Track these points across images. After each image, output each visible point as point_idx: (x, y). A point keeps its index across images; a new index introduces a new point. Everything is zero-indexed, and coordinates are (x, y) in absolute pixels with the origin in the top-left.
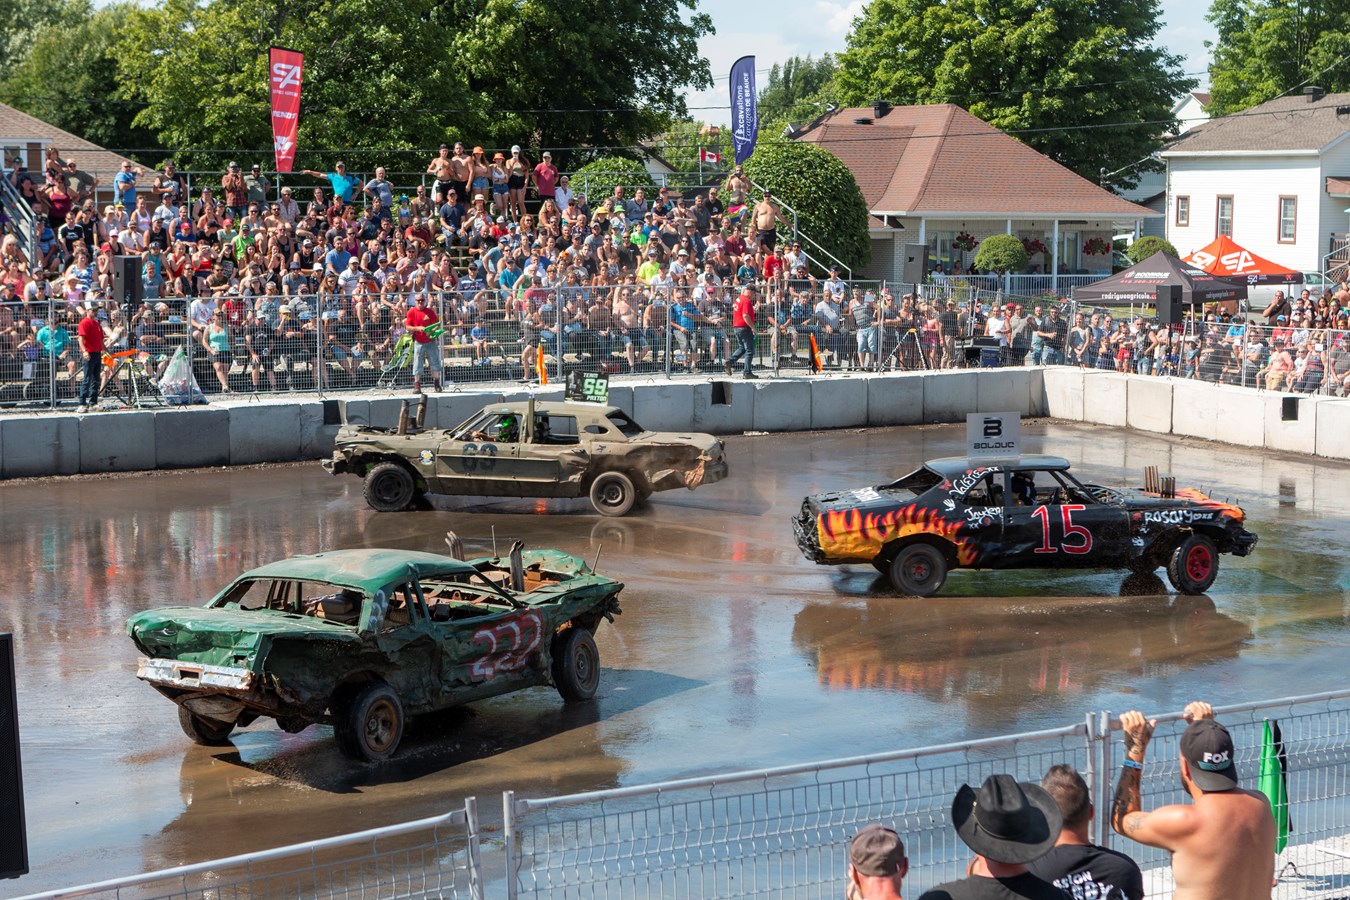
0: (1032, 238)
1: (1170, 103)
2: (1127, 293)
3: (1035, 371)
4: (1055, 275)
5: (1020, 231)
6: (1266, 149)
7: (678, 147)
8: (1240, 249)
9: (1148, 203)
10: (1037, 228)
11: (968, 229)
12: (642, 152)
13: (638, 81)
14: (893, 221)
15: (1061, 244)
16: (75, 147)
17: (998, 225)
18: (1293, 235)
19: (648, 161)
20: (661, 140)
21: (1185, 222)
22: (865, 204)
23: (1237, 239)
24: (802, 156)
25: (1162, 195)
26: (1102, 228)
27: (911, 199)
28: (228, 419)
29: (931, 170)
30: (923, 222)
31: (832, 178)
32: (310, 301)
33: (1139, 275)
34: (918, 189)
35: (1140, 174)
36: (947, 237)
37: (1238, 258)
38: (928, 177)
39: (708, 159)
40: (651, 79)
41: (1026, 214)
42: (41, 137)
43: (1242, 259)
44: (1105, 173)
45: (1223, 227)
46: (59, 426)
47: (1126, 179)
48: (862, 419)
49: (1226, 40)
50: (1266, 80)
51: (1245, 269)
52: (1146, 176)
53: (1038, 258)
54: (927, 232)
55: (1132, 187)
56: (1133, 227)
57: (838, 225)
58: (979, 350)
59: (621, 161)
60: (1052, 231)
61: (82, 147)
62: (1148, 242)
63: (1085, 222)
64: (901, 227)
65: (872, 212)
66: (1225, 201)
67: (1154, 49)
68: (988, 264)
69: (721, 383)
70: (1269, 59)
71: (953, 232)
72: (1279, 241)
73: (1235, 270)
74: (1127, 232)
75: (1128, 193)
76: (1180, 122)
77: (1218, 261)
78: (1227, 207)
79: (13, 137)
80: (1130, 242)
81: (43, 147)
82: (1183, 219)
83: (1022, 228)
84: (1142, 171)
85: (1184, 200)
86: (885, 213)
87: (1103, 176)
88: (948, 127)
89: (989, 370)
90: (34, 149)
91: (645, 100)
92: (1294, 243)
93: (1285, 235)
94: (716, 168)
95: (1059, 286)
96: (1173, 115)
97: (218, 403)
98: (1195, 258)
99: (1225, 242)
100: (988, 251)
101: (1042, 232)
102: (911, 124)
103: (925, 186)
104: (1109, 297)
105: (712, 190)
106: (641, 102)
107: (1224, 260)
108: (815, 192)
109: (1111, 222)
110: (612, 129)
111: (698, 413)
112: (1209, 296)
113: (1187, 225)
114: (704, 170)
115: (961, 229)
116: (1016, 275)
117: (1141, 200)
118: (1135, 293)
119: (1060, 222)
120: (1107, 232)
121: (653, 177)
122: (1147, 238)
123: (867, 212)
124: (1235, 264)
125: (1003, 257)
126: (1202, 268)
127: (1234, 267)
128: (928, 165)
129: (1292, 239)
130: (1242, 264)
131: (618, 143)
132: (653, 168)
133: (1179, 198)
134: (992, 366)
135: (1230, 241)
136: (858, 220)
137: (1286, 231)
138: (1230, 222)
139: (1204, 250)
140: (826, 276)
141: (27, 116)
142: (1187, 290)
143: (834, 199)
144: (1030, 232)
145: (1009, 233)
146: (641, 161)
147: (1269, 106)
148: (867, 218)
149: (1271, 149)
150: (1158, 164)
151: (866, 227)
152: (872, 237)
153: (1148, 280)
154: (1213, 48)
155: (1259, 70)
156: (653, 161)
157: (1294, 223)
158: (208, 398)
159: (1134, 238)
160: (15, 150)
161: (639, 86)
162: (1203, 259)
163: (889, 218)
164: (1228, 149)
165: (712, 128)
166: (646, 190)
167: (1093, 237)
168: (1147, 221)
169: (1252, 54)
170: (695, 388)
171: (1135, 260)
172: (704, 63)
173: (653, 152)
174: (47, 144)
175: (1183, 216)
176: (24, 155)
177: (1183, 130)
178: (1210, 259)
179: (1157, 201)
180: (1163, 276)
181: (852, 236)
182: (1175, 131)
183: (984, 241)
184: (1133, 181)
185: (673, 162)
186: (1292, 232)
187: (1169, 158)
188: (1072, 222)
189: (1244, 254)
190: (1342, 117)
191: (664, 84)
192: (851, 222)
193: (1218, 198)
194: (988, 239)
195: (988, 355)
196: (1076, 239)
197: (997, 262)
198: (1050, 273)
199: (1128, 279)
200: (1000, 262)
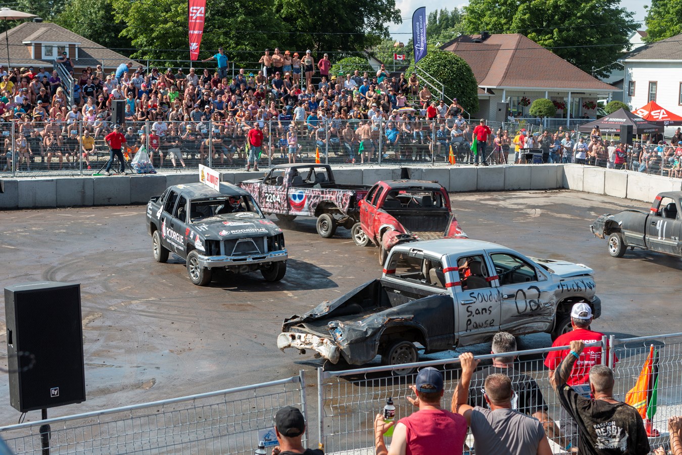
0: (558, 101)
1: (627, 35)
2: (605, 128)
4: (568, 119)
6: (674, 59)
7: (384, 52)
8: (661, 108)
9: (615, 84)
10: (560, 95)
11: (527, 96)
12: (367, 55)
13: (365, 19)
14: (490, 90)
15: (572, 103)
16: (92, 46)
17: (542, 94)
19: (370, 58)
20: (376, 49)
21: (633, 94)
22: (476, 82)
23: (659, 103)
24: (446, 58)
25: (622, 81)
26: (592, 96)
27: (499, 80)
28: (166, 181)
29: (509, 65)
30: (504, 92)
31: (460, 69)
32: (207, 124)
33: (611, 120)
34: (502, 75)
35: (611, 70)
36: (516, 99)
37: (659, 113)
38: (508, 69)
39: (398, 58)
40: (372, 19)
41: (555, 88)
42: (76, 42)
43: (662, 113)
44: (594, 69)
45: (651, 97)
46: (84, 183)
47: (605, 73)
48: (474, 188)
49: (655, 5)
50: (676, 25)
51: (663, 118)
52: (614, 71)
53: (560, 111)
54: (506, 97)
55: (607, 77)
56: (607, 96)
57: (463, 92)
58: (532, 155)
59: (357, 59)
60: (568, 97)
61: (95, 47)
62: (615, 104)
63: (584, 93)
64: (494, 94)
65: (479, 86)
66: (653, 84)
67: (620, 9)
68: (536, 113)
69: (406, 168)
70: (677, 15)
71: (519, 97)
72: (679, 104)
73: (658, 118)
74: (604, 98)
75: (605, 80)
76: (632, 45)
77: (650, 114)
78: (654, 87)
79: (62, 41)
80: (605, 104)
81: (76, 46)
83: (553, 96)
84: (612, 69)
85: (632, 83)
86: (486, 87)
87: (593, 70)
88: (518, 45)
89: (537, 165)
90: (72, 47)
91: (369, 29)
93: (681, 101)
94: (402, 63)
95: (570, 124)
96: (628, 41)
97: (161, 173)
98: (638, 112)
99: (653, 105)
100: (536, 106)
101: (562, 98)
102: (499, 43)
103: (506, 74)
106: (367, 30)
107: (652, 113)
108: (452, 76)
109: (596, 93)
110: (353, 43)
112: (645, 131)
113: (633, 96)
114: (396, 64)
115: (523, 95)
116: (549, 119)
117: (611, 83)
118: (608, 129)
119: (572, 93)
120: (594, 98)
121: (373, 67)
122: (614, 102)
123: (477, 86)
124: (659, 116)
125: (543, 109)
126: (642, 117)
127: (657, 117)
128: (507, 64)
130: (661, 116)
131: (356, 50)
132: (371, 62)
133: (630, 82)
134: (538, 163)
135: (655, 103)
136: (472, 90)
138: (655, 94)
139: (643, 108)
141: (69, 31)
142: (635, 127)
143: (461, 79)
144: (557, 97)
145: (547, 98)
146: (366, 58)
147: (676, 38)
148: (477, 89)
149: (676, 59)
150: (620, 66)
151: (477, 94)
152: (479, 98)
153: (615, 122)
154: (649, 9)
155: (672, 20)
156: (372, 59)
158: (156, 170)
159: (607, 102)
160: (63, 48)
161: (366, 22)
162: (642, 112)
163: (488, 89)
164: (656, 58)
165: (400, 43)
166: (369, 73)
167: (587, 100)
168: (614, 94)
169: (668, 12)
170: (392, 171)
171: (608, 112)
172: (398, 11)
173: (372, 55)
174: (78, 44)
175: (632, 91)
176: (67, 50)
177: (633, 48)
178: (646, 113)
179: (619, 83)
180: (623, 120)
181: (469, 98)
182: (628, 49)
183: (534, 102)
184: (608, 74)
185: (381, 59)
187: (626, 62)
188: (577, 93)
189: (663, 111)
191: (378, 21)
192: (469, 91)
193: (650, 83)
194: (536, 100)
195: (537, 157)
196: (579, 101)
197: (540, 112)
198: (566, 118)
199: (606, 121)
200: (542, 112)
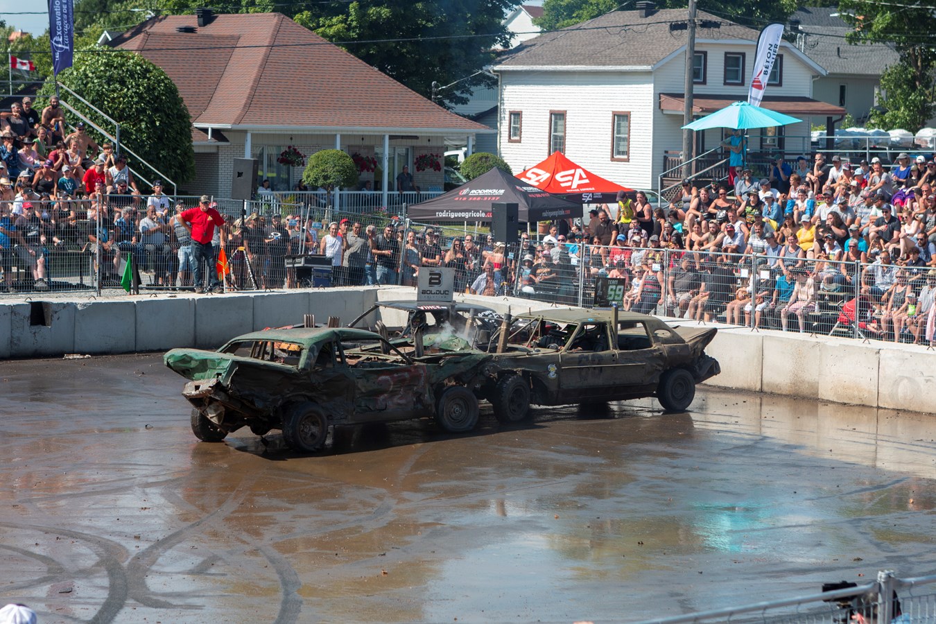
0: (364, 154)
1: (501, 15)
2: (460, 211)
4: (385, 192)
5: (349, 146)
6: (599, 64)
8: (575, 167)
9: (479, 118)
10: (366, 142)
11: (295, 143)
14: (217, 134)
15: (391, 159)
17: (326, 140)
18: (627, 153)
21: (517, 138)
22: (188, 117)
23: (569, 155)
24: (123, 65)
25: (494, 111)
26: (433, 143)
27: (237, 112)
29: (258, 80)
30: (249, 136)
31: (154, 89)
34: (244, 102)
35: (473, 89)
36: (274, 151)
38: (254, 89)
39: (19, 66)
41: (356, 127)
43: (577, 176)
44: (437, 86)
45: (555, 144)
47: (458, 93)
51: (579, 186)
52: (480, 90)
53: (366, 175)
54: (253, 146)
55: (464, 101)
56: (464, 143)
57: (160, 138)
58: (310, 269)
60: (382, 146)
62: (481, 158)
63: (416, 137)
64: (227, 141)
65: (196, 125)
66: (558, 117)
68: (316, 180)
69: (40, 304)
71: (279, 147)
72: (613, 159)
73: (569, 187)
74: (458, 148)
75: (460, 108)
76: (512, 35)
77: (553, 177)
78: (560, 122)
80: (461, 159)
82: (515, 135)
83: (352, 143)
84: (474, 85)
85: (517, 115)
86: (210, 126)
87: (434, 90)
88: (275, 36)
89: (321, 290)
92: (628, 160)
93: (619, 153)
94: (26, 76)
95: (390, 203)
96: (504, 27)
98: (529, 175)
99: (558, 158)
100: (317, 166)
101: (372, 148)
102: (235, 33)
103: (251, 98)
104: (444, 215)
105: (26, 99)
107: (558, 177)
108: (137, 103)
109: (442, 138)
112: (545, 214)
113: (520, 141)
114: (14, 78)
115: (289, 143)
116: (345, 192)
117: (473, 113)
118: (469, 211)
119: (391, 137)
120: (438, 148)
122: (479, 154)
123: (190, 125)
124: (570, 181)
125: (332, 173)
126: (537, 184)
127: (569, 184)
128: (253, 76)
129: (625, 157)
130: (576, 182)
133: (511, 113)
134: (324, 287)
135: (563, 157)
136: (181, 134)
137: (620, 149)
138: (563, 138)
139: (539, 166)
142: (523, 207)
143: (155, 110)
144: (359, 147)
145: (338, 148)
147: (603, 21)
148: (190, 131)
149: (604, 65)
150: (490, 78)
151: (190, 141)
152: (196, 150)
153: (483, 196)
157: (628, 140)
159: (466, 154)
163: (213, 130)
164: (562, 63)
165: (23, 33)
167: (424, 152)
168: (479, 137)
170: (12, 308)
171: (467, 177)
175: (516, 132)
177: (515, 43)
178: (545, 176)
179: (489, 116)
181: (174, 150)
182: (506, 45)
183: (312, 157)
184: (464, 96)
186: (626, 150)
187: (501, 72)
188: (402, 137)
189: (579, 171)
190: (675, 32)
192: (173, 134)
193: (551, 114)
194: (316, 154)
195: (320, 274)
196: (407, 154)
197: (326, 178)
198: (381, 190)
199: (464, 196)
200: (329, 178)
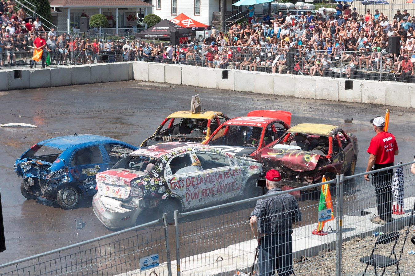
0: (109, 15)
2: (154, 34)
3: (130, 63)
5: (104, 12)
8: (189, 18)
10: (110, 11)
11: (85, 12)
14: (57, 9)
15: (119, 17)
17: (96, 11)
18: (199, 13)
21: (160, 8)
22: (49, 3)
26: (133, 11)
27: (64, 1)
30: (69, 10)
33: (158, 28)
37: (188, 21)
41: (107, 6)
43: (189, 22)
45: (174, 10)
48: (69, 83)
51: (190, 25)
54: (70, 14)
58: (108, 56)
60: (115, 12)
62: (151, 16)
63: (127, 9)
64: (61, 12)
66: (174, 1)
68: (94, 25)
69: (17, 71)
71: (79, 13)
72: (195, 15)
73: (187, 25)
77: (181, 22)
78: (175, 3)
83: (105, 11)
86: (55, 6)
89: (113, 63)
92: (200, 16)
93: (197, 13)
98: (172, 21)
99: (182, 15)
100: (94, 20)
101: (112, 13)
104: (148, 36)
107: (183, 22)
109: (136, 9)
111: (10, 82)
112: (184, 35)
113: (160, 10)
115: (82, 12)
116: (103, 29)
118: (157, 34)
119: (119, 9)
120: (135, 12)
123: (50, 6)
125: (99, 22)
127: (186, 24)
134: (114, 62)
136: (47, 9)
137: (197, 11)
138: (176, 8)
140: (49, 30)
144: (107, 13)
145: (100, 13)
148: (50, 8)
151: (50, 12)
152: (52, 15)
153: (161, 30)
157: (200, 8)
162: (176, 21)
167: (130, 14)
170: (8, 73)
175: (159, 6)
178: (178, 21)
186: (199, 12)
188: (123, 9)
189: (190, 20)
192: (45, 10)
194: (93, 16)
195: (111, 58)
196: (124, 15)
197: (97, 24)
198: (115, 28)
199: (154, 30)
200: (98, 24)
